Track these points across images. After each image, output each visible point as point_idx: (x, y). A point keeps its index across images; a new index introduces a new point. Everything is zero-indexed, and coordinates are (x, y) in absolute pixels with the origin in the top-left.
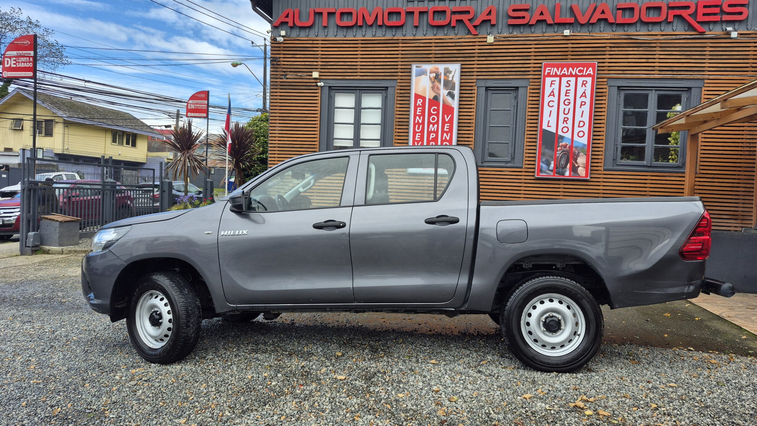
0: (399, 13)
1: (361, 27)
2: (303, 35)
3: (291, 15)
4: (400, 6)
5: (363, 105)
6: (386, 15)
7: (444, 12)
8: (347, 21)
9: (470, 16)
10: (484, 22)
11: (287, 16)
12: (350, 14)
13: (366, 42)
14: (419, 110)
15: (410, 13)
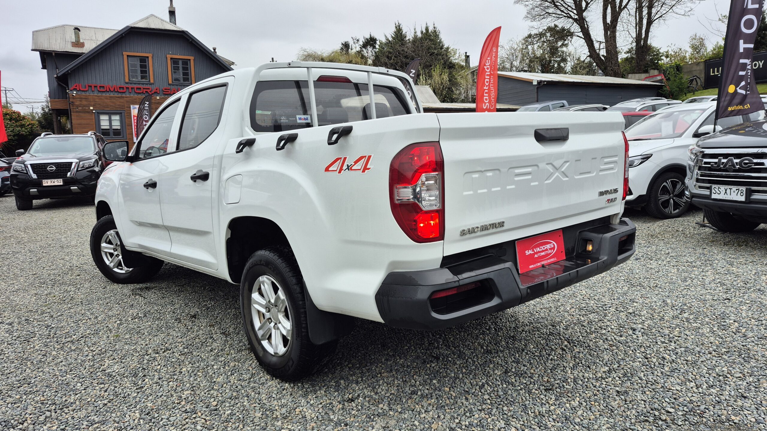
0: (123, 88)
1: (108, 92)
2: (83, 93)
3: (78, 86)
4: (123, 85)
5: (112, 119)
6: (118, 88)
7: (140, 88)
8: (102, 89)
9: (150, 90)
10: (155, 92)
11: (76, 86)
12: (104, 87)
13: (111, 97)
14: (135, 121)
15: (127, 88)
